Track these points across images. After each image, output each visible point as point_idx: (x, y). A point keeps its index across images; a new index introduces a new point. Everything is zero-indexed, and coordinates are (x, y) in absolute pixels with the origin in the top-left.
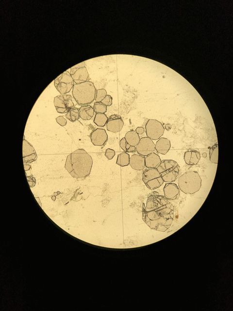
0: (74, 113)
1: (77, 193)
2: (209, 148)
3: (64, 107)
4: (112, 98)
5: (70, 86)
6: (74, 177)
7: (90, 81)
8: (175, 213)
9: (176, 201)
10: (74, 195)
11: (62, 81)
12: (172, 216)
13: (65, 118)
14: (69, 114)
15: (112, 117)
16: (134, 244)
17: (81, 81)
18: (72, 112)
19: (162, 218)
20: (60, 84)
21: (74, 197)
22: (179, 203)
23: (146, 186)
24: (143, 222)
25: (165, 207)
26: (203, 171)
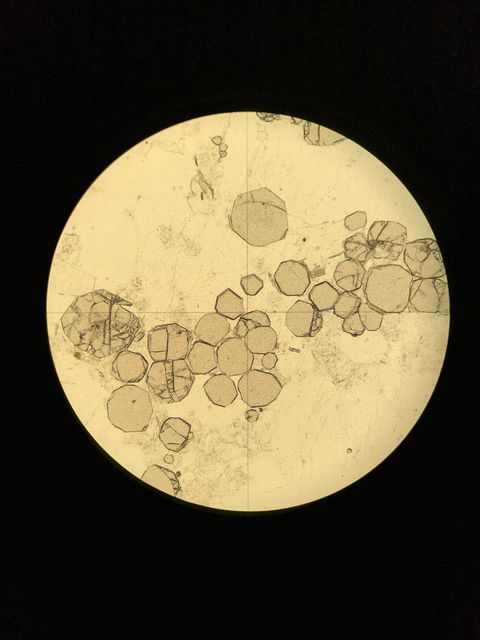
0: (359, 252)
2: (179, 474)
3: (380, 238)
4: (355, 335)
5: (414, 267)
6: (240, 197)
7: (407, 309)
8: (86, 355)
9: (109, 367)
10: (205, 182)
11: (432, 256)
12: (84, 347)
13: (360, 230)
14: (363, 241)
15: (319, 320)
17: (414, 291)
18: (364, 248)
19: (89, 326)
20: (428, 250)
21: (202, 180)
22: (103, 370)
23: (161, 323)
24: (97, 288)
25: (107, 341)
26: (141, 444)
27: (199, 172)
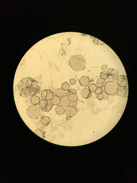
2: (45, 132)
3: (111, 73)
4: (100, 100)
5: (119, 83)
6: (73, 56)
7: (116, 95)
9: (29, 100)
10: (64, 51)
12: (23, 93)
13: (105, 70)
14: (106, 73)
15: (90, 94)
16: (21, 65)
17: (118, 90)
18: (106, 76)
19: (25, 87)
20: (124, 78)
22: (27, 100)
23: (46, 89)
24: (29, 77)
25: (30, 92)
26: (35, 122)
27: (62, 48)
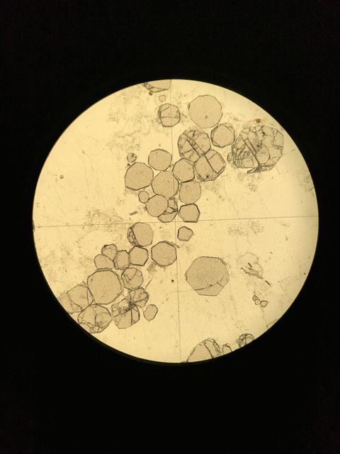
0: (137, 296)
1: (251, 271)
2: (151, 94)
3: (129, 312)
4: (105, 246)
5: (99, 309)
6: (228, 280)
7: (86, 282)
8: (254, 124)
9: (235, 127)
11: (93, 323)
12: (258, 128)
13: (145, 308)
15: (132, 241)
17: (89, 295)
18: (135, 300)
19: (263, 143)
20: (97, 325)
21: (257, 275)
22: (237, 122)
23: (223, 174)
24: (274, 168)
25: (247, 141)
26: (185, 96)
